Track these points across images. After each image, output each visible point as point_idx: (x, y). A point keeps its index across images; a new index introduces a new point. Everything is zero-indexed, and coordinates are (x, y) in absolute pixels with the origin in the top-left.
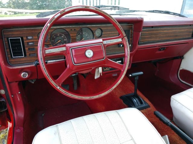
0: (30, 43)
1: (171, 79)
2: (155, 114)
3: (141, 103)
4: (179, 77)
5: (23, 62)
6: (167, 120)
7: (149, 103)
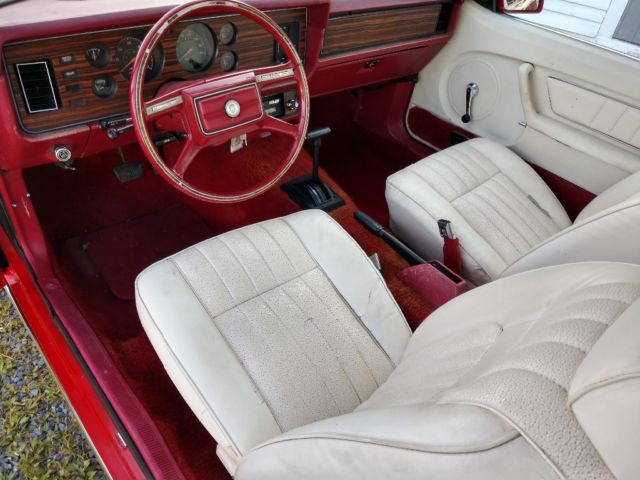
0: (68, 74)
1: (390, 132)
2: (356, 217)
3: (328, 197)
4: (408, 126)
5: (55, 123)
6: (378, 226)
7: (343, 194)
